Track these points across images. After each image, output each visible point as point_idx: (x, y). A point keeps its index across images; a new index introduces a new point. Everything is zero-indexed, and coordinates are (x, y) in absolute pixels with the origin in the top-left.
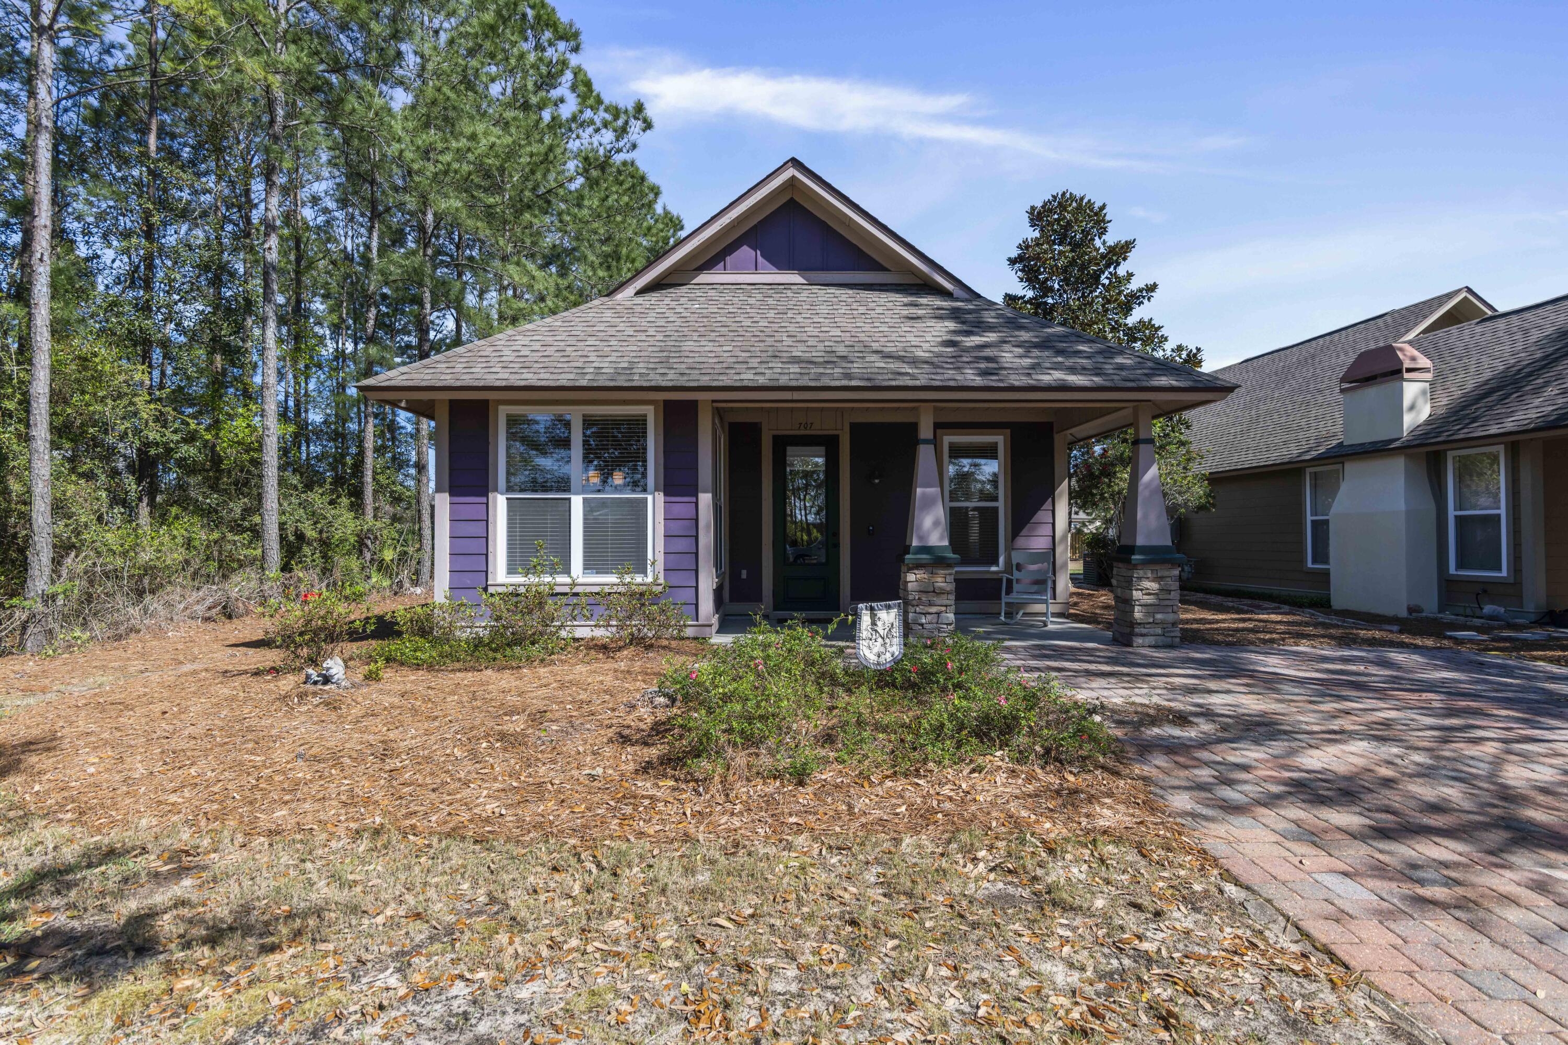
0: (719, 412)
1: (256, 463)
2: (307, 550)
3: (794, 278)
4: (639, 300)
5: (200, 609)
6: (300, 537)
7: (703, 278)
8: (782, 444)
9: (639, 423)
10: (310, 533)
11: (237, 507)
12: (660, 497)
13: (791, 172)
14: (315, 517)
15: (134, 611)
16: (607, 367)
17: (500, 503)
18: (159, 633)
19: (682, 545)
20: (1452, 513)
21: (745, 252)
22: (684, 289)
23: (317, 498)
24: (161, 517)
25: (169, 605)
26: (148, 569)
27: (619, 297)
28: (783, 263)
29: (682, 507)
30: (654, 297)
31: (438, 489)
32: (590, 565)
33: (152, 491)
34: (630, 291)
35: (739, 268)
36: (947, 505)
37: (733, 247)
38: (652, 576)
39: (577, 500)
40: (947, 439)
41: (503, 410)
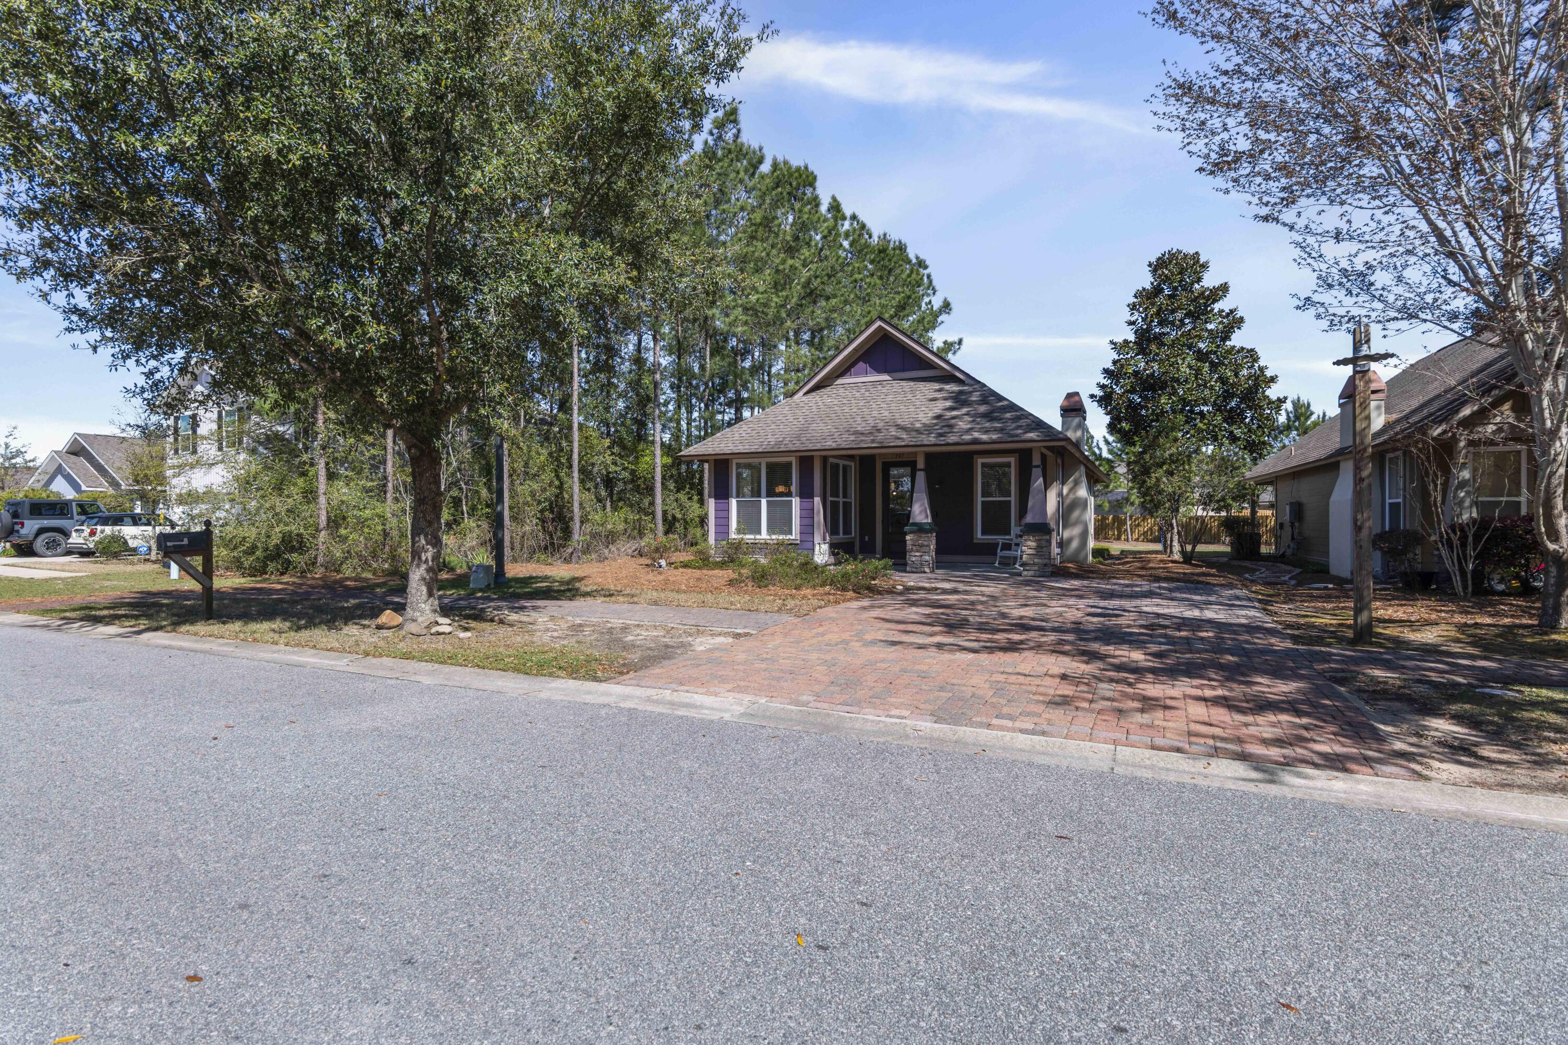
0: (825, 459)
1: (653, 477)
2: (677, 525)
3: (886, 377)
4: (804, 398)
5: (630, 551)
6: (674, 517)
7: (840, 381)
8: (887, 466)
9: (789, 464)
10: (679, 516)
11: (646, 502)
12: (798, 499)
13: (879, 323)
14: (681, 507)
15: (606, 551)
16: (772, 440)
17: (733, 502)
18: (615, 560)
19: (806, 521)
20: (1388, 501)
21: (861, 365)
22: (829, 389)
23: (682, 496)
24: (615, 508)
25: (618, 549)
26: (611, 532)
27: (796, 397)
28: (879, 370)
29: (807, 505)
30: (810, 396)
31: (710, 497)
32: (771, 530)
33: (611, 495)
34: (801, 393)
35: (857, 374)
36: (979, 499)
37: (853, 365)
38: (795, 535)
39: (764, 502)
40: (980, 461)
41: (735, 461)
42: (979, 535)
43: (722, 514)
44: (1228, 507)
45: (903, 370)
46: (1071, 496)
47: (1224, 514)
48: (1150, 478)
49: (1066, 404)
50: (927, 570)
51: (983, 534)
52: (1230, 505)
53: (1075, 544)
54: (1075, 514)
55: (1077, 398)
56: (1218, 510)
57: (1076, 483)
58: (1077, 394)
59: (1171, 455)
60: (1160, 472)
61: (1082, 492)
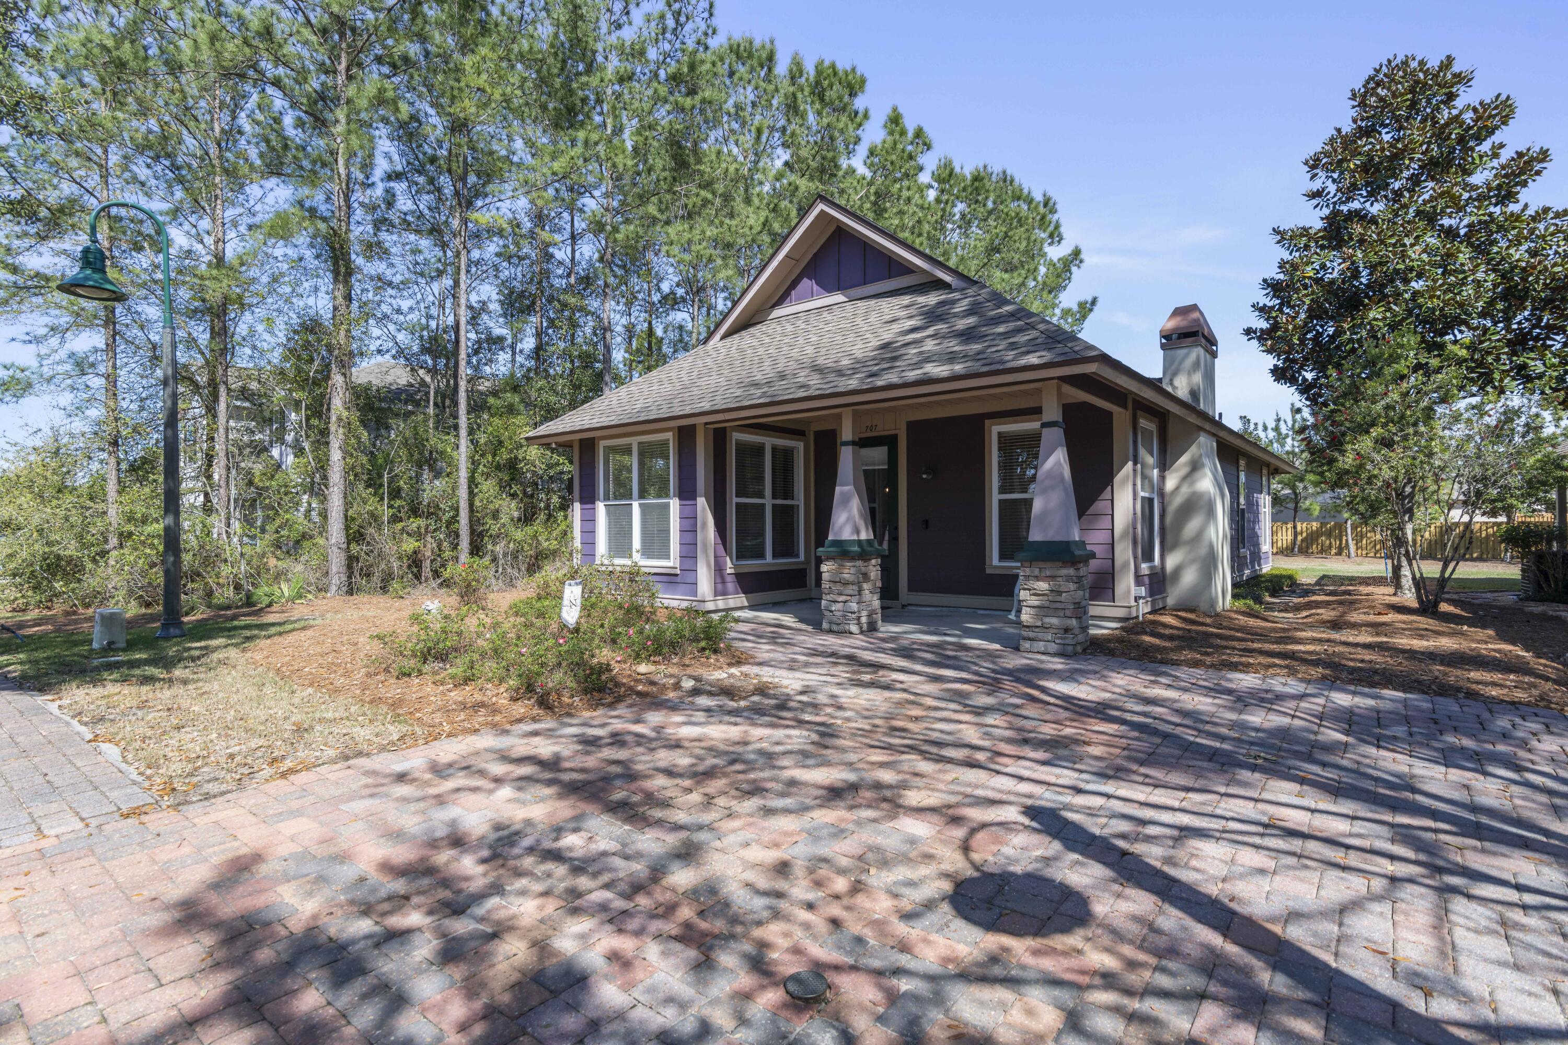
0: (720, 436)
3: (839, 298)
4: (721, 344)
7: (777, 313)
9: (665, 445)
12: (677, 501)
13: (819, 206)
17: (601, 507)
19: (688, 536)
21: (806, 283)
27: (712, 343)
28: (829, 288)
29: (688, 510)
31: (574, 500)
32: (644, 549)
34: (718, 337)
35: (801, 299)
36: (995, 497)
37: (794, 284)
38: (672, 562)
39: (636, 505)
40: (996, 429)
41: (603, 443)
42: (995, 561)
43: (588, 527)
44: (1509, 510)
45: (865, 283)
46: (1185, 490)
47: (1502, 519)
48: (1343, 452)
49: (1171, 325)
50: (854, 628)
51: (1002, 557)
52: (1511, 506)
53: (1189, 578)
54: (1192, 526)
55: (1195, 315)
56: (1494, 513)
57: (1195, 466)
58: (1194, 307)
59: (1388, 407)
60: (1366, 444)
61: (1206, 483)
